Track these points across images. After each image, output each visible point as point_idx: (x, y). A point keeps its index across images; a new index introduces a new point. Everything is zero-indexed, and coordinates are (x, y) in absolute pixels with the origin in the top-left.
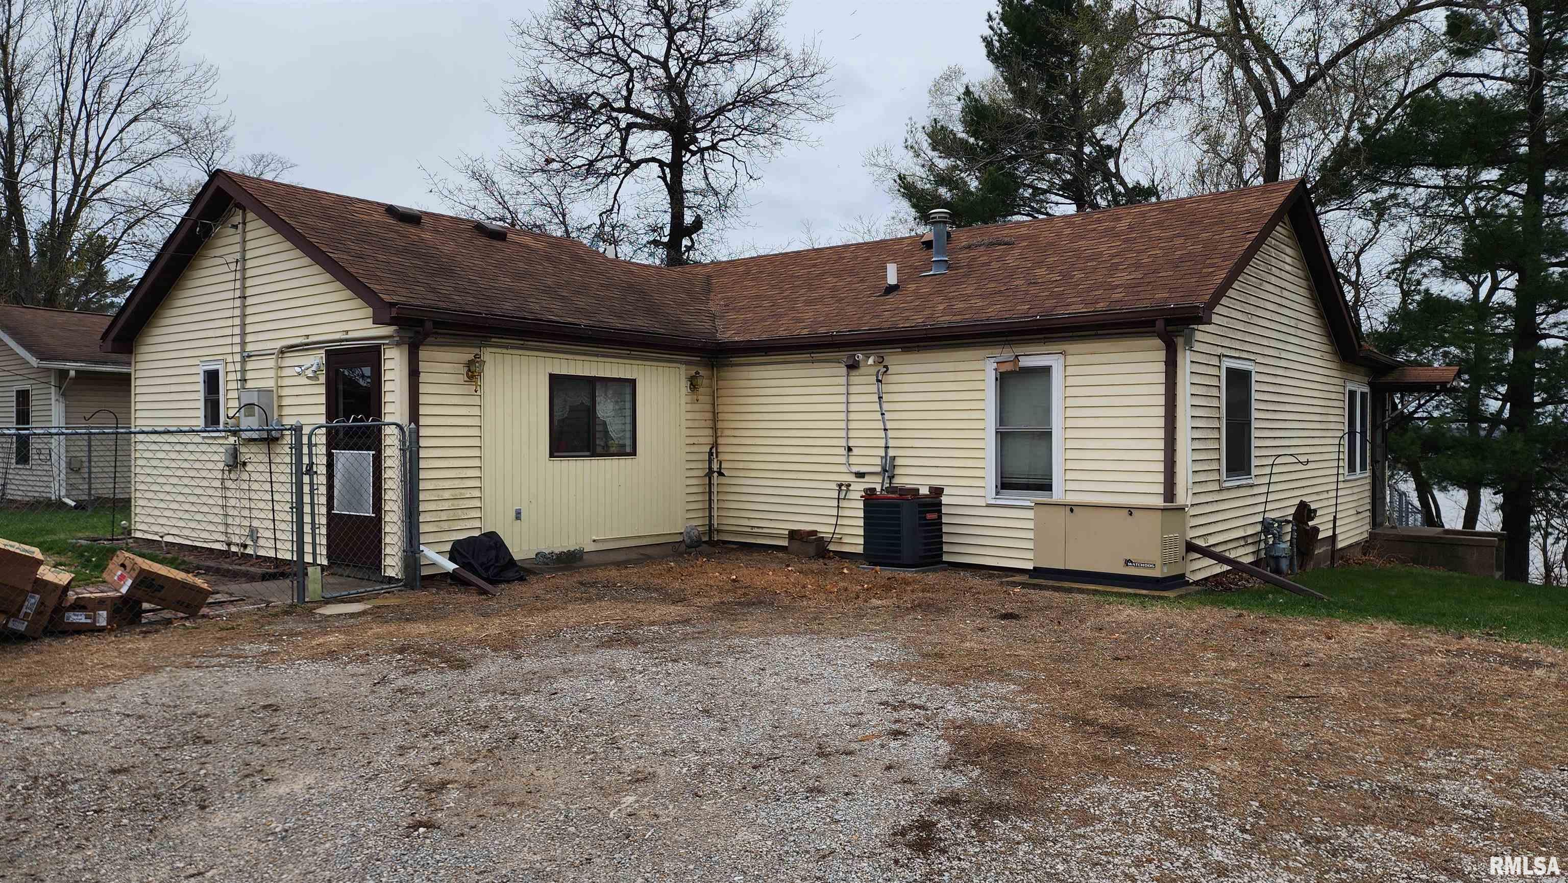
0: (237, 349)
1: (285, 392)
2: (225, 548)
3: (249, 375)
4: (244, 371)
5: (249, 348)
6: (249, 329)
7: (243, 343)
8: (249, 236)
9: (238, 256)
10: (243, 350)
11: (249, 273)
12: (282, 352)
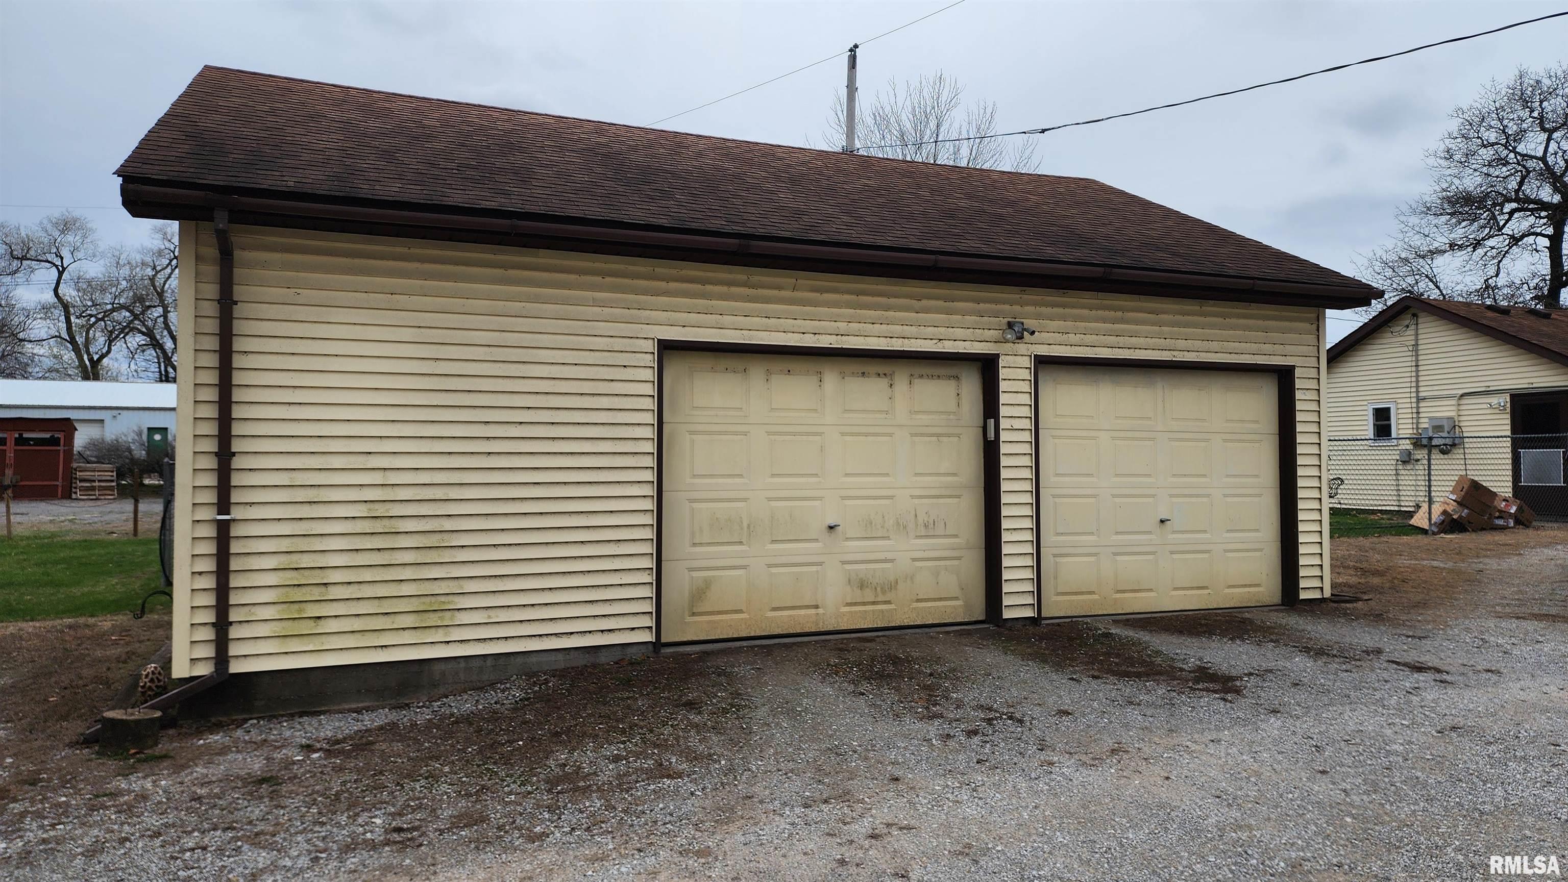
0: (1414, 395)
1: (1462, 418)
2: (1396, 508)
3: (1421, 410)
4: (1418, 407)
5: (1421, 394)
6: (1421, 384)
7: (1417, 392)
8: (1420, 331)
9: (1413, 343)
10: (1417, 397)
11: (1420, 352)
12: (1462, 396)
